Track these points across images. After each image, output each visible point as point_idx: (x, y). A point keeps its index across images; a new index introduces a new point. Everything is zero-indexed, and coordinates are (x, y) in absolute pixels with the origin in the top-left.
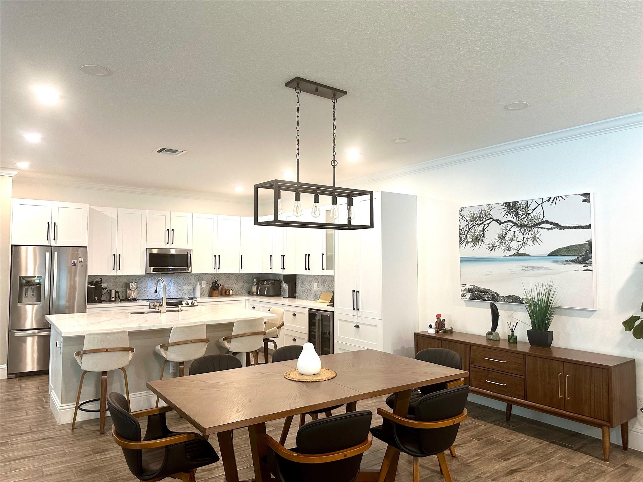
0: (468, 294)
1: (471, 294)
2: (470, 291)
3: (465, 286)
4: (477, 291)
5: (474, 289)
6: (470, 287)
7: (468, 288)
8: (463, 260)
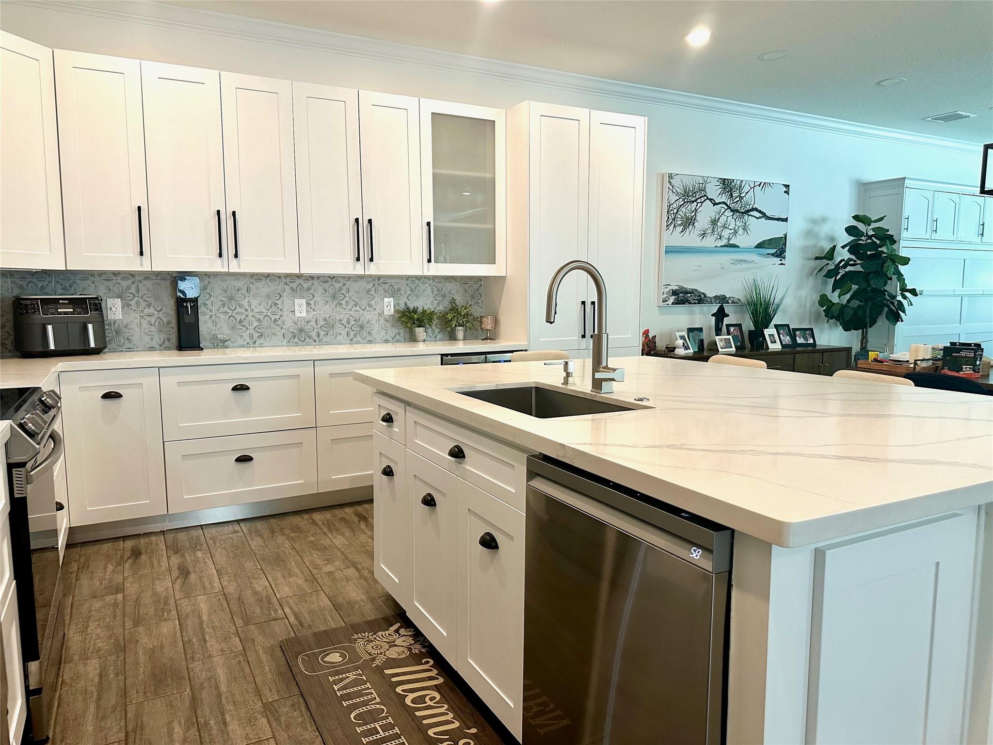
0: (671, 297)
1: (674, 297)
2: (675, 293)
3: (668, 286)
4: (682, 293)
5: (679, 290)
6: (675, 288)
7: (672, 290)
8: (670, 251)
